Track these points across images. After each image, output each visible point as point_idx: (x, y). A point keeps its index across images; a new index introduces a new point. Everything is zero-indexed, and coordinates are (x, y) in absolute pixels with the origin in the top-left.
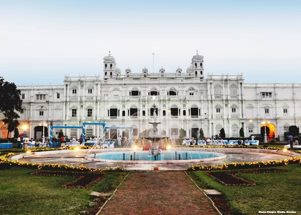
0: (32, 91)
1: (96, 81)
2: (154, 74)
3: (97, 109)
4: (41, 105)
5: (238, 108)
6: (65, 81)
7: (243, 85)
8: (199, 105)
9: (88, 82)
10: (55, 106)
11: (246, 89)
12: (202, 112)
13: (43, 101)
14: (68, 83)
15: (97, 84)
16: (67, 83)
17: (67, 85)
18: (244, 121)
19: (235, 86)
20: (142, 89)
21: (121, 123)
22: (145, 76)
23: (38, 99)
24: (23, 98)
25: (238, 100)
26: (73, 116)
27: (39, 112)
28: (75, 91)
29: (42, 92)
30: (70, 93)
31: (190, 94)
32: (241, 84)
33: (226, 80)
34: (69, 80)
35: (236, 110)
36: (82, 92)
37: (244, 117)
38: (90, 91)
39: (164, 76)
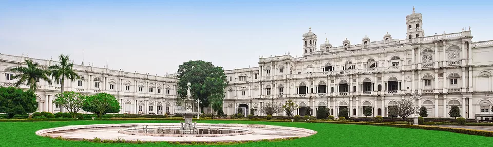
0: (236, 74)
1: (285, 60)
2: (355, 46)
3: (286, 87)
4: (243, 85)
5: (461, 78)
6: (260, 63)
7: (470, 45)
8: (399, 78)
9: (279, 61)
10: (253, 86)
11: (475, 51)
12: (403, 86)
13: (244, 82)
14: (263, 64)
15: (286, 63)
16: (261, 64)
17: (261, 66)
18: (470, 96)
19: (458, 47)
20: (335, 64)
21: (308, 100)
22: (346, 49)
23: (240, 80)
24: (231, 80)
25: (460, 67)
26: (267, 94)
27: (241, 92)
28: (268, 72)
29: (244, 74)
30: (265, 73)
31: (394, 65)
32: (467, 43)
33: (441, 41)
34: (263, 61)
35: (458, 80)
36: (275, 72)
37: (471, 90)
38: (282, 70)
39: (368, 47)
